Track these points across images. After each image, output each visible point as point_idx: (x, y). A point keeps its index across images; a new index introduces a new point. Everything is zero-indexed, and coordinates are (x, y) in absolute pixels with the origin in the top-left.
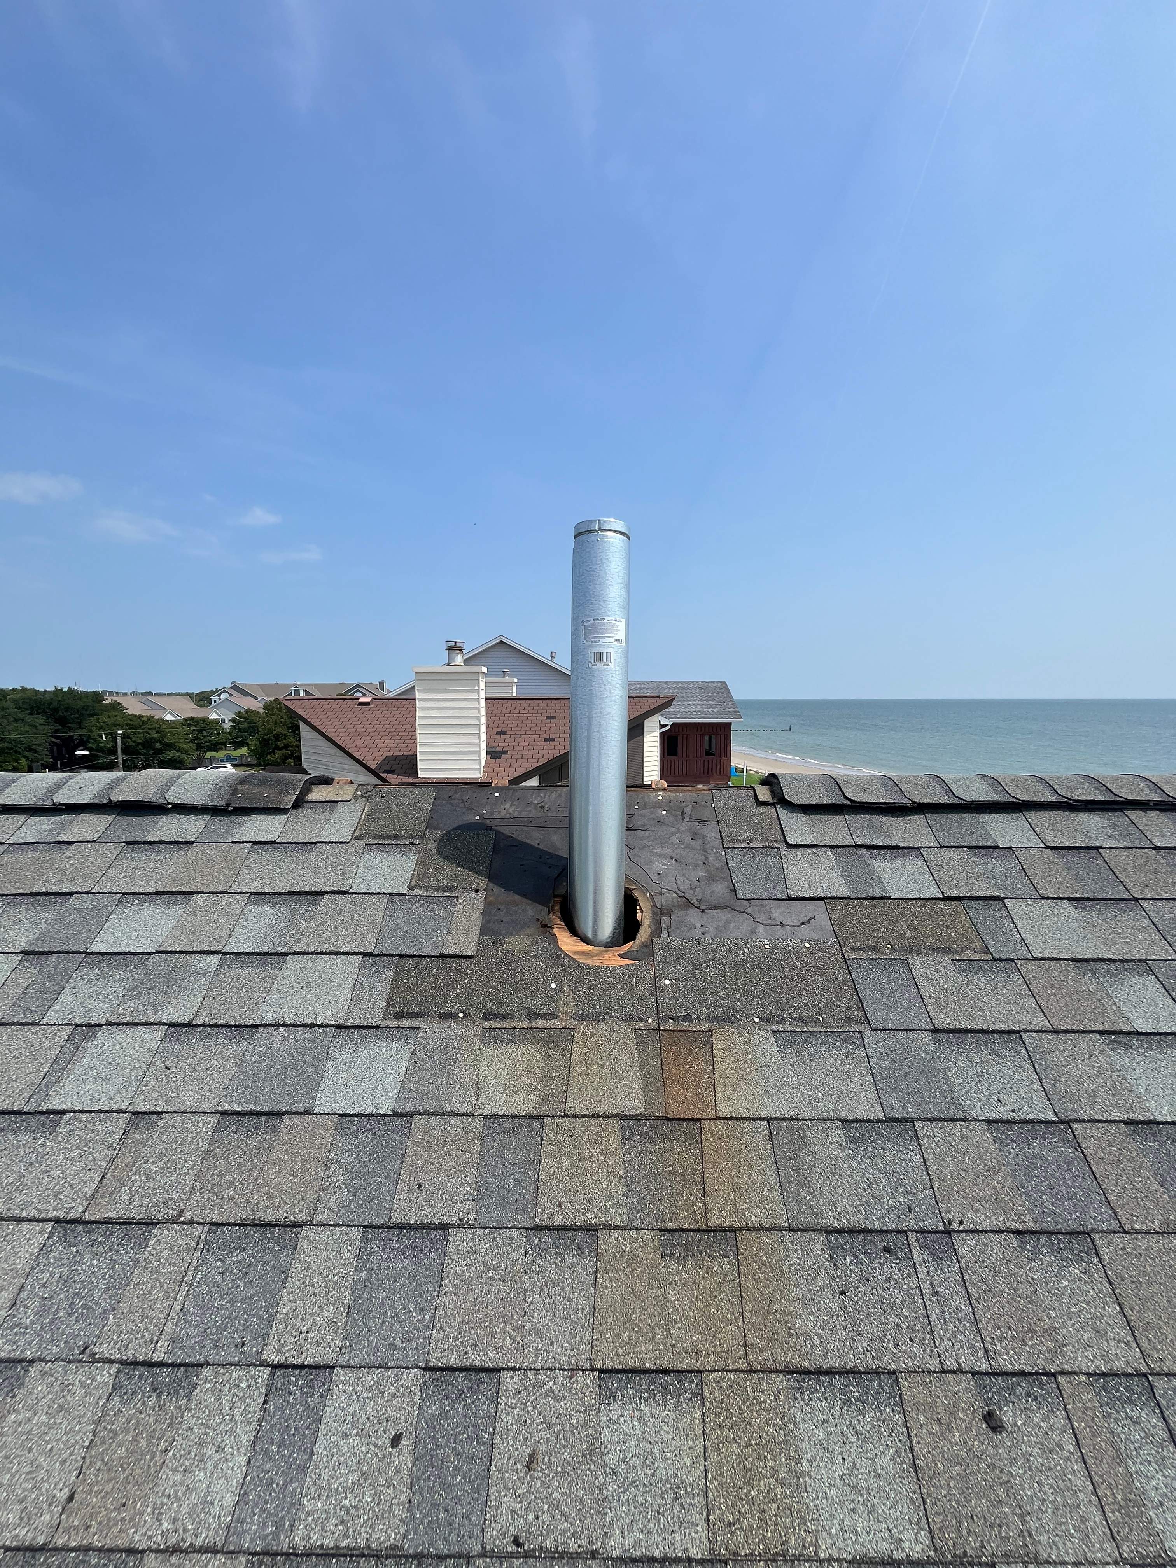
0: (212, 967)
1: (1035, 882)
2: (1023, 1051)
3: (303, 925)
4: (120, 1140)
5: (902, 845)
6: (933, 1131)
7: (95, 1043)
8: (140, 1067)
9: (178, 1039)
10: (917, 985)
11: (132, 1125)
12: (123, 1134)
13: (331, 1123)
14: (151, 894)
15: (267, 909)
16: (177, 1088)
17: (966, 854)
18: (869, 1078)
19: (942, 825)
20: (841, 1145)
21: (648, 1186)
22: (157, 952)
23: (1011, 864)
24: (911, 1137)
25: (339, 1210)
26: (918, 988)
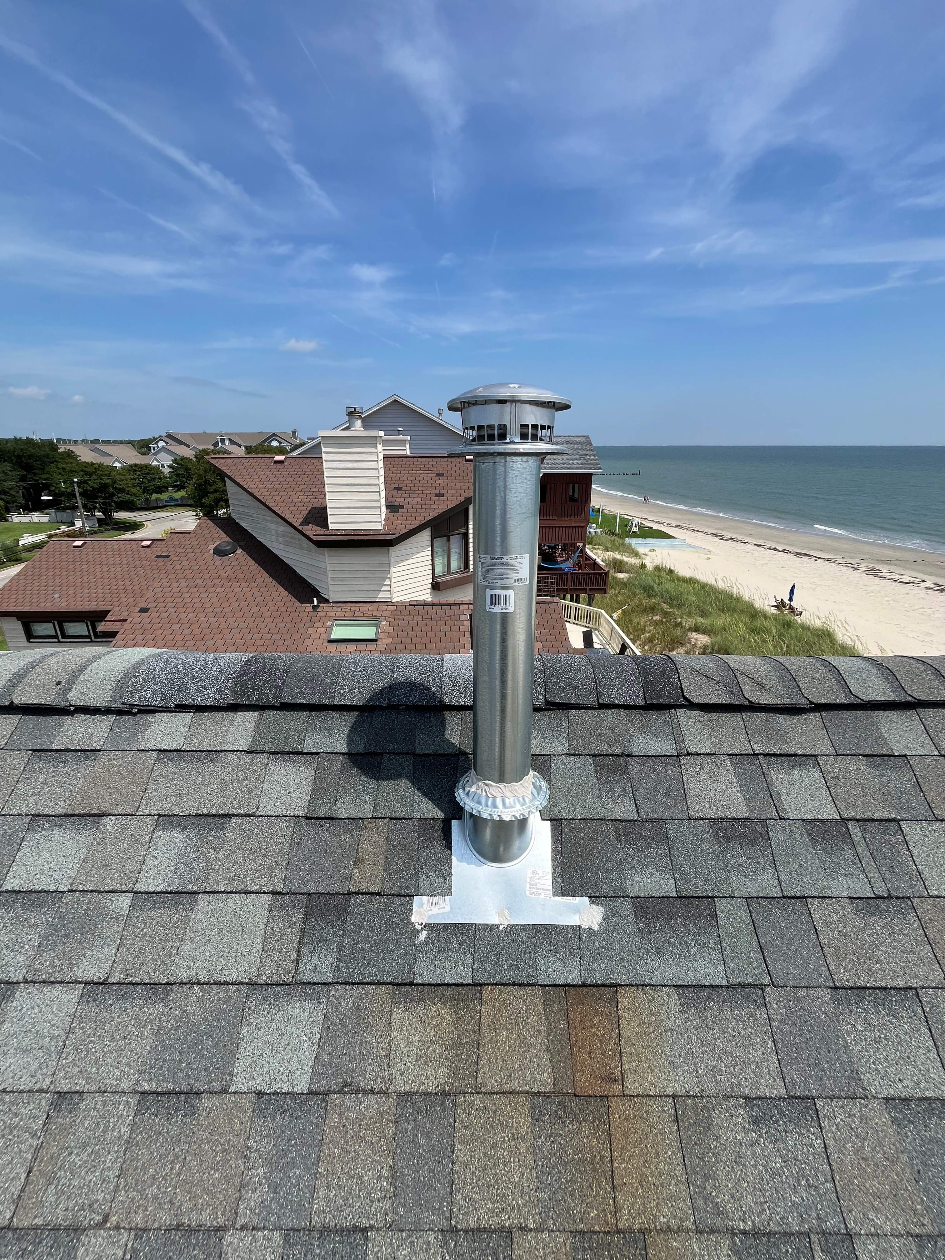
0: (124, 909)
1: (929, 799)
2: (919, 1011)
3: (212, 855)
4: (44, 1125)
5: (799, 752)
6: (834, 1111)
7: (14, 1004)
8: (59, 1035)
9: (95, 1000)
10: (816, 929)
11: (55, 1105)
12: (47, 1118)
13: (247, 1102)
14: (60, 815)
15: (176, 835)
16: (97, 1061)
17: (862, 763)
18: (770, 1044)
19: (837, 727)
20: (744, 1127)
21: (559, 1177)
22: (69, 891)
23: (904, 776)
24: (812, 1117)
25: (261, 1212)
26: (817, 934)
